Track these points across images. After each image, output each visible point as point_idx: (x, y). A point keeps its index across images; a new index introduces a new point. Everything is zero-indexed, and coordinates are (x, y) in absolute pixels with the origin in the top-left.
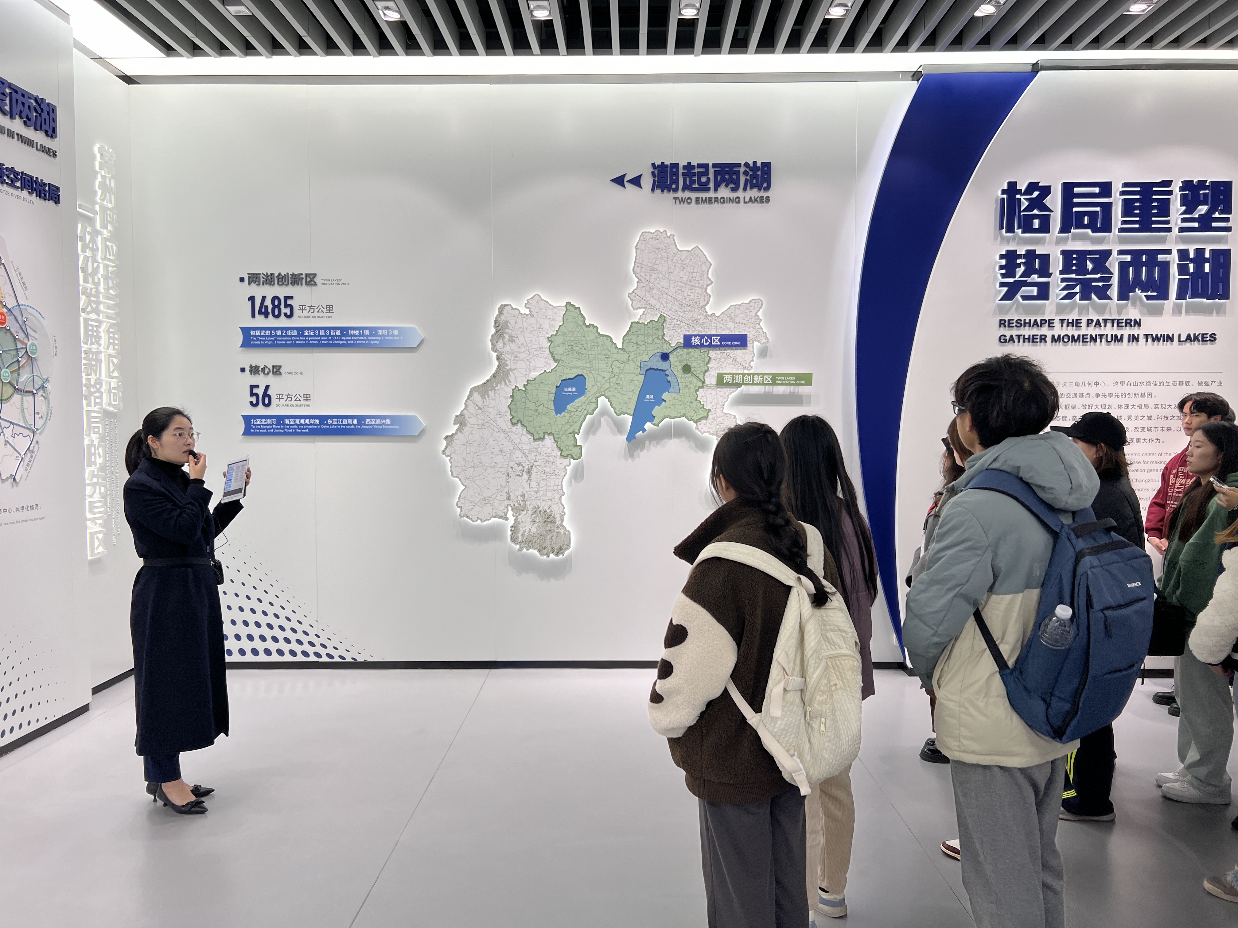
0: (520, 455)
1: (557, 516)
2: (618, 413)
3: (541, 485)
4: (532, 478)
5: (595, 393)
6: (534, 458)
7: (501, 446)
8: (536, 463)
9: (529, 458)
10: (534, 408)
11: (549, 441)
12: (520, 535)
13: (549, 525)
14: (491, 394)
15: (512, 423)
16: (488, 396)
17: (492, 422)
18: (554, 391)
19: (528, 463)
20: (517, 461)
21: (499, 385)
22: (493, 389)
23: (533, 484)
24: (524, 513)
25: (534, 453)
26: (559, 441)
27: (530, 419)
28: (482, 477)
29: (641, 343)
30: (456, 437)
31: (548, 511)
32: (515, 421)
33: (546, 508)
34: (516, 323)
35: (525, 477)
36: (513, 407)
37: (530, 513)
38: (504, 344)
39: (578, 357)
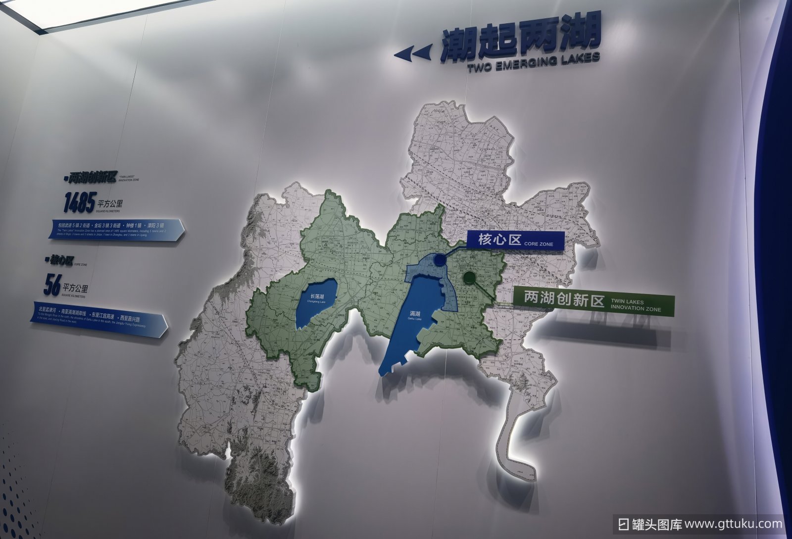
0: (250, 376)
1: (280, 467)
2: (372, 332)
3: (267, 420)
4: (258, 409)
5: (347, 303)
6: (264, 382)
7: (231, 362)
8: (265, 390)
9: (258, 382)
10: (273, 317)
11: (284, 362)
12: (235, 482)
13: (270, 477)
14: (231, 295)
15: (246, 334)
16: (228, 299)
17: (227, 330)
18: (298, 297)
19: (256, 388)
20: (246, 382)
21: (241, 287)
22: (235, 291)
23: (259, 417)
24: (243, 454)
25: (265, 376)
26: (295, 363)
27: (267, 331)
28: (206, 397)
29: (410, 241)
30: (190, 344)
31: (270, 457)
32: (250, 332)
33: (269, 452)
34: (270, 214)
35: (251, 405)
36: (250, 314)
37: (250, 455)
38: (254, 238)
39: (332, 256)
